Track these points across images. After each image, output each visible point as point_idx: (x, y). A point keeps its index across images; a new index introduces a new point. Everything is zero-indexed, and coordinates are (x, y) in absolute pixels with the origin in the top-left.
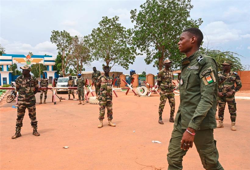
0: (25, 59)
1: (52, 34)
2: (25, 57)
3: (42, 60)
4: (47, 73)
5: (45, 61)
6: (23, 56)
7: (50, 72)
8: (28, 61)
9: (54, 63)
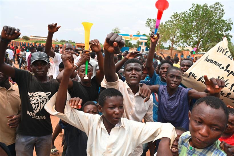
0: (129, 37)
1: (147, 20)
2: (129, 36)
3: (139, 38)
4: (141, 47)
5: (141, 39)
6: (128, 35)
7: (143, 46)
8: (131, 38)
9: (146, 41)
